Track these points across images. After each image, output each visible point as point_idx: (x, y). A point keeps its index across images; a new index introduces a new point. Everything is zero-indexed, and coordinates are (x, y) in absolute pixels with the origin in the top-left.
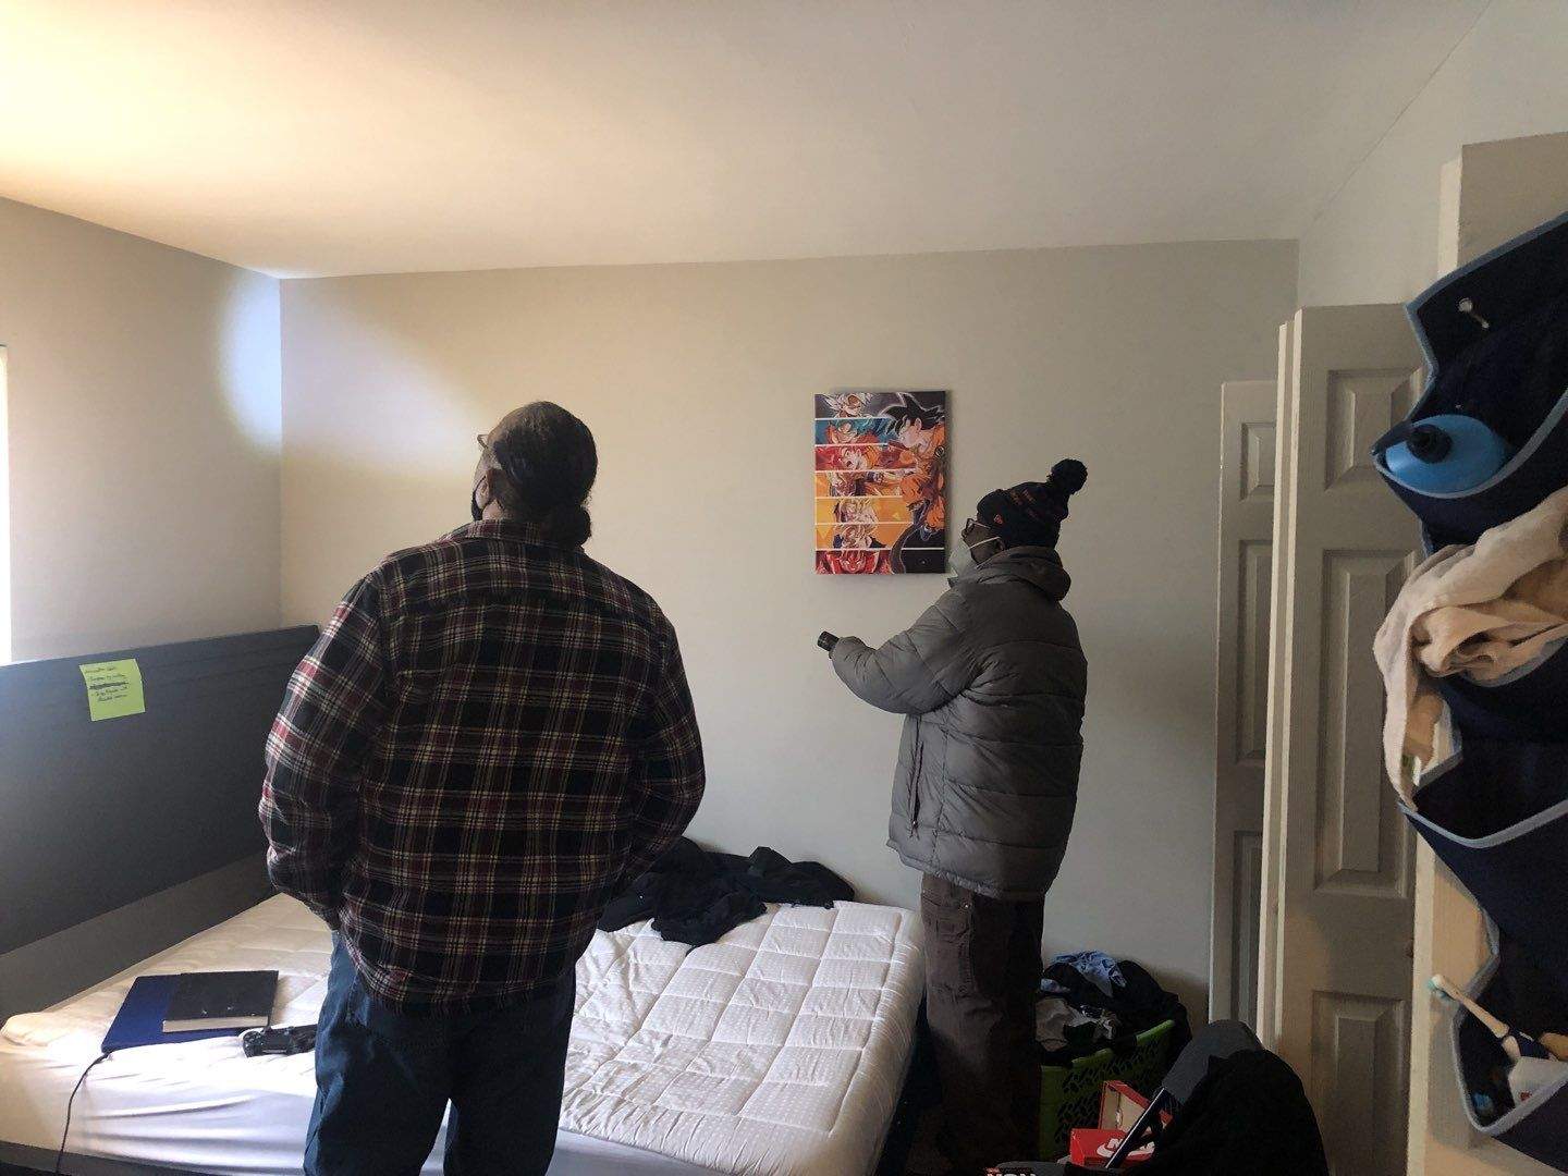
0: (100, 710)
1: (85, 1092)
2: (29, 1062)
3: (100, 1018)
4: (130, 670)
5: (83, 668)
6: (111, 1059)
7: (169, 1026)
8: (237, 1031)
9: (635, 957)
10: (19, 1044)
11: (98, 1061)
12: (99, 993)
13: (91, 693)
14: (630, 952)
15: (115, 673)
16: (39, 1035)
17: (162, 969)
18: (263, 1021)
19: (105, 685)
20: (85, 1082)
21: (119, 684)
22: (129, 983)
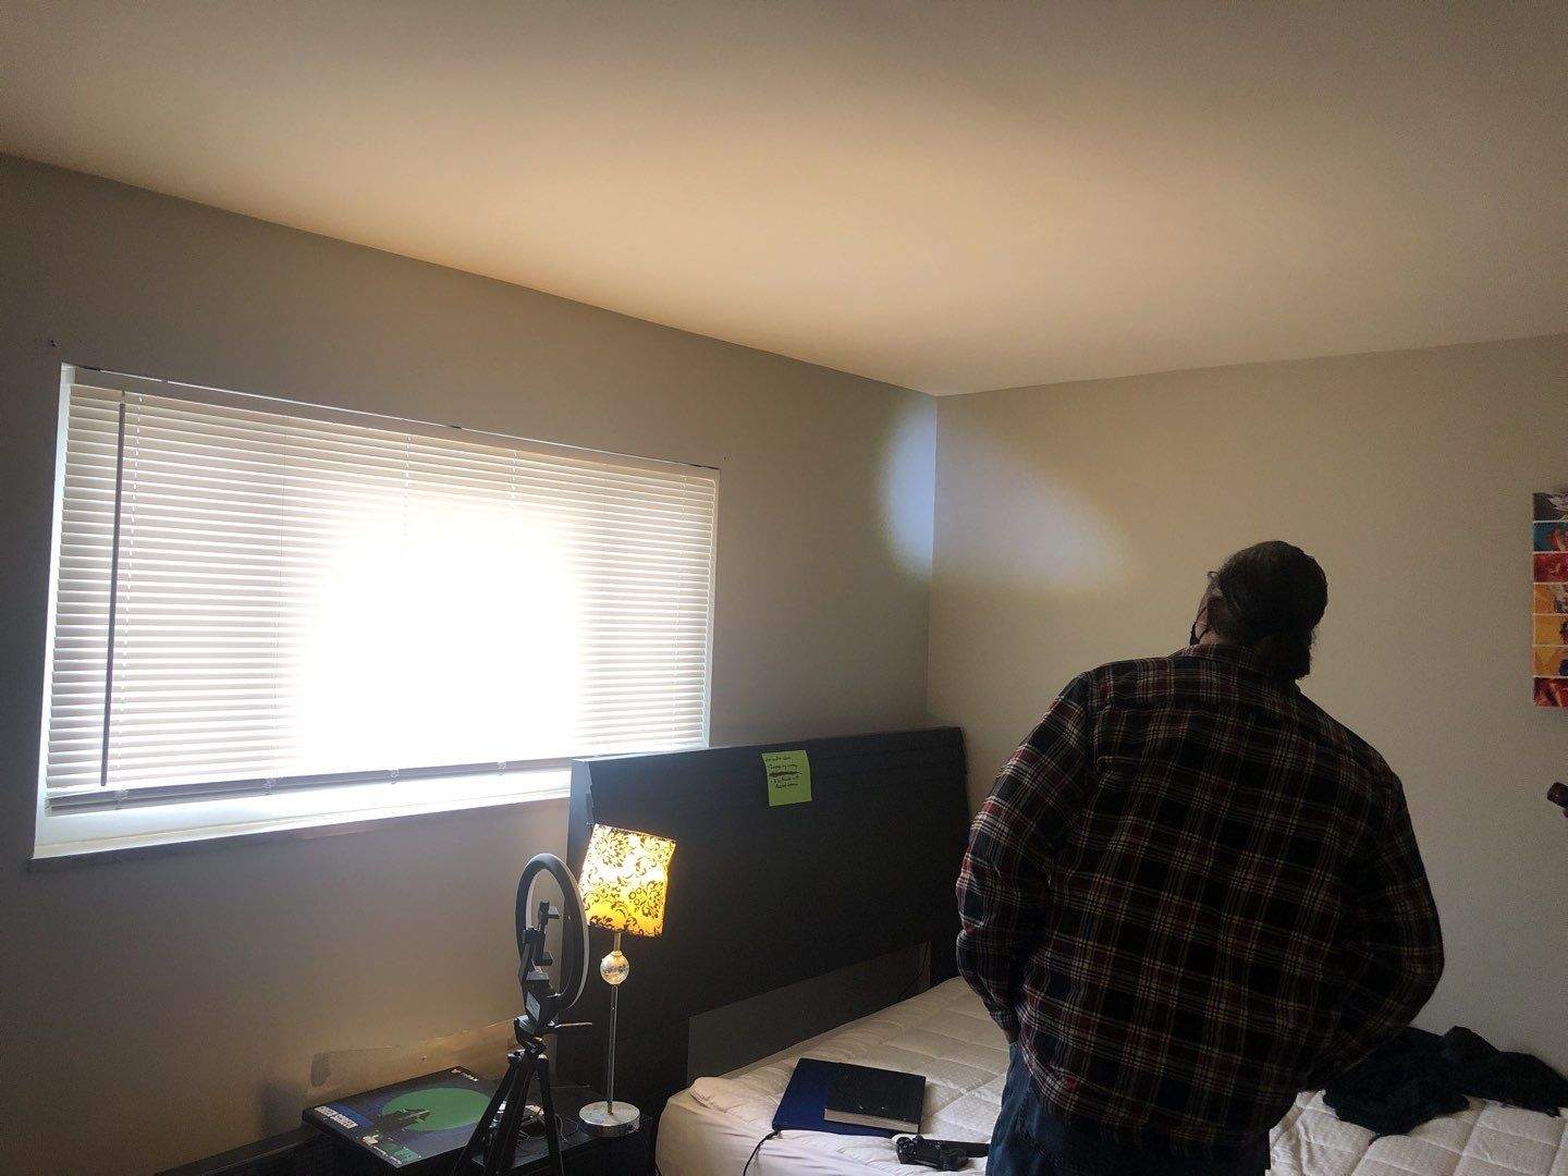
0: (778, 796)
1: (757, 1165)
2: (711, 1124)
3: (768, 1093)
4: (800, 759)
5: (765, 756)
6: (780, 1137)
7: (830, 1116)
8: (890, 1133)
9: (1307, 1133)
10: (704, 1106)
11: (769, 1137)
12: (769, 1069)
13: (770, 780)
14: (1299, 1124)
15: (788, 762)
16: (722, 1102)
17: (819, 1053)
18: (915, 1128)
19: (780, 774)
20: (757, 1158)
21: (792, 773)
22: (794, 1063)
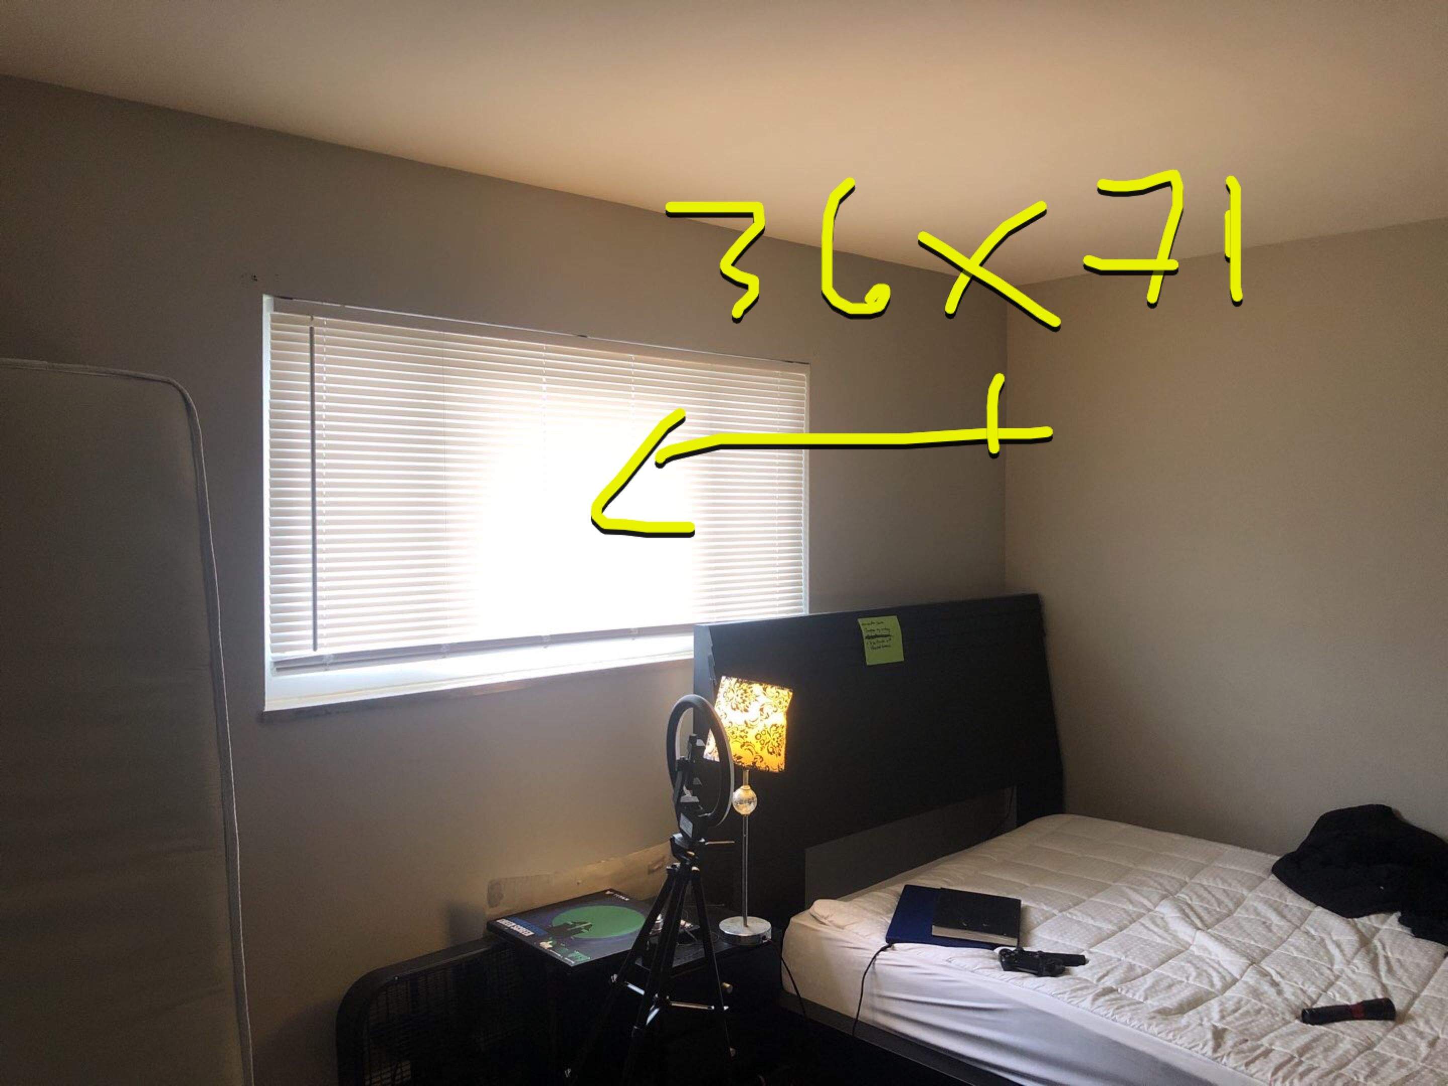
0: (874, 656)
1: (874, 973)
2: (830, 939)
3: (878, 913)
4: (892, 623)
5: (860, 621)
6: (894, 949)
7: (937, 931)
8: (992, 947)
9: (1384, 948)
10: (824, 924)
11: (884, 949)
13: (866, 641)
14: (1376, 942)
15: (880, 627)
16: (839, 920)
17: (923, 881)
18: (1014, 942)
19: (876, 636)
20: (874, 964)
21: (886, 636)
22: (900, 889)
